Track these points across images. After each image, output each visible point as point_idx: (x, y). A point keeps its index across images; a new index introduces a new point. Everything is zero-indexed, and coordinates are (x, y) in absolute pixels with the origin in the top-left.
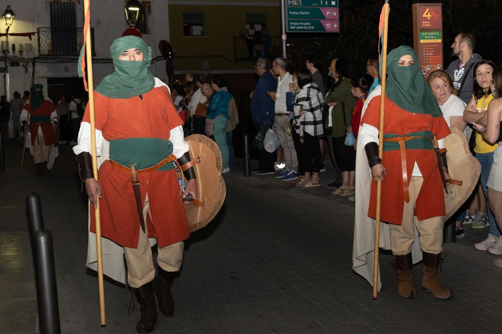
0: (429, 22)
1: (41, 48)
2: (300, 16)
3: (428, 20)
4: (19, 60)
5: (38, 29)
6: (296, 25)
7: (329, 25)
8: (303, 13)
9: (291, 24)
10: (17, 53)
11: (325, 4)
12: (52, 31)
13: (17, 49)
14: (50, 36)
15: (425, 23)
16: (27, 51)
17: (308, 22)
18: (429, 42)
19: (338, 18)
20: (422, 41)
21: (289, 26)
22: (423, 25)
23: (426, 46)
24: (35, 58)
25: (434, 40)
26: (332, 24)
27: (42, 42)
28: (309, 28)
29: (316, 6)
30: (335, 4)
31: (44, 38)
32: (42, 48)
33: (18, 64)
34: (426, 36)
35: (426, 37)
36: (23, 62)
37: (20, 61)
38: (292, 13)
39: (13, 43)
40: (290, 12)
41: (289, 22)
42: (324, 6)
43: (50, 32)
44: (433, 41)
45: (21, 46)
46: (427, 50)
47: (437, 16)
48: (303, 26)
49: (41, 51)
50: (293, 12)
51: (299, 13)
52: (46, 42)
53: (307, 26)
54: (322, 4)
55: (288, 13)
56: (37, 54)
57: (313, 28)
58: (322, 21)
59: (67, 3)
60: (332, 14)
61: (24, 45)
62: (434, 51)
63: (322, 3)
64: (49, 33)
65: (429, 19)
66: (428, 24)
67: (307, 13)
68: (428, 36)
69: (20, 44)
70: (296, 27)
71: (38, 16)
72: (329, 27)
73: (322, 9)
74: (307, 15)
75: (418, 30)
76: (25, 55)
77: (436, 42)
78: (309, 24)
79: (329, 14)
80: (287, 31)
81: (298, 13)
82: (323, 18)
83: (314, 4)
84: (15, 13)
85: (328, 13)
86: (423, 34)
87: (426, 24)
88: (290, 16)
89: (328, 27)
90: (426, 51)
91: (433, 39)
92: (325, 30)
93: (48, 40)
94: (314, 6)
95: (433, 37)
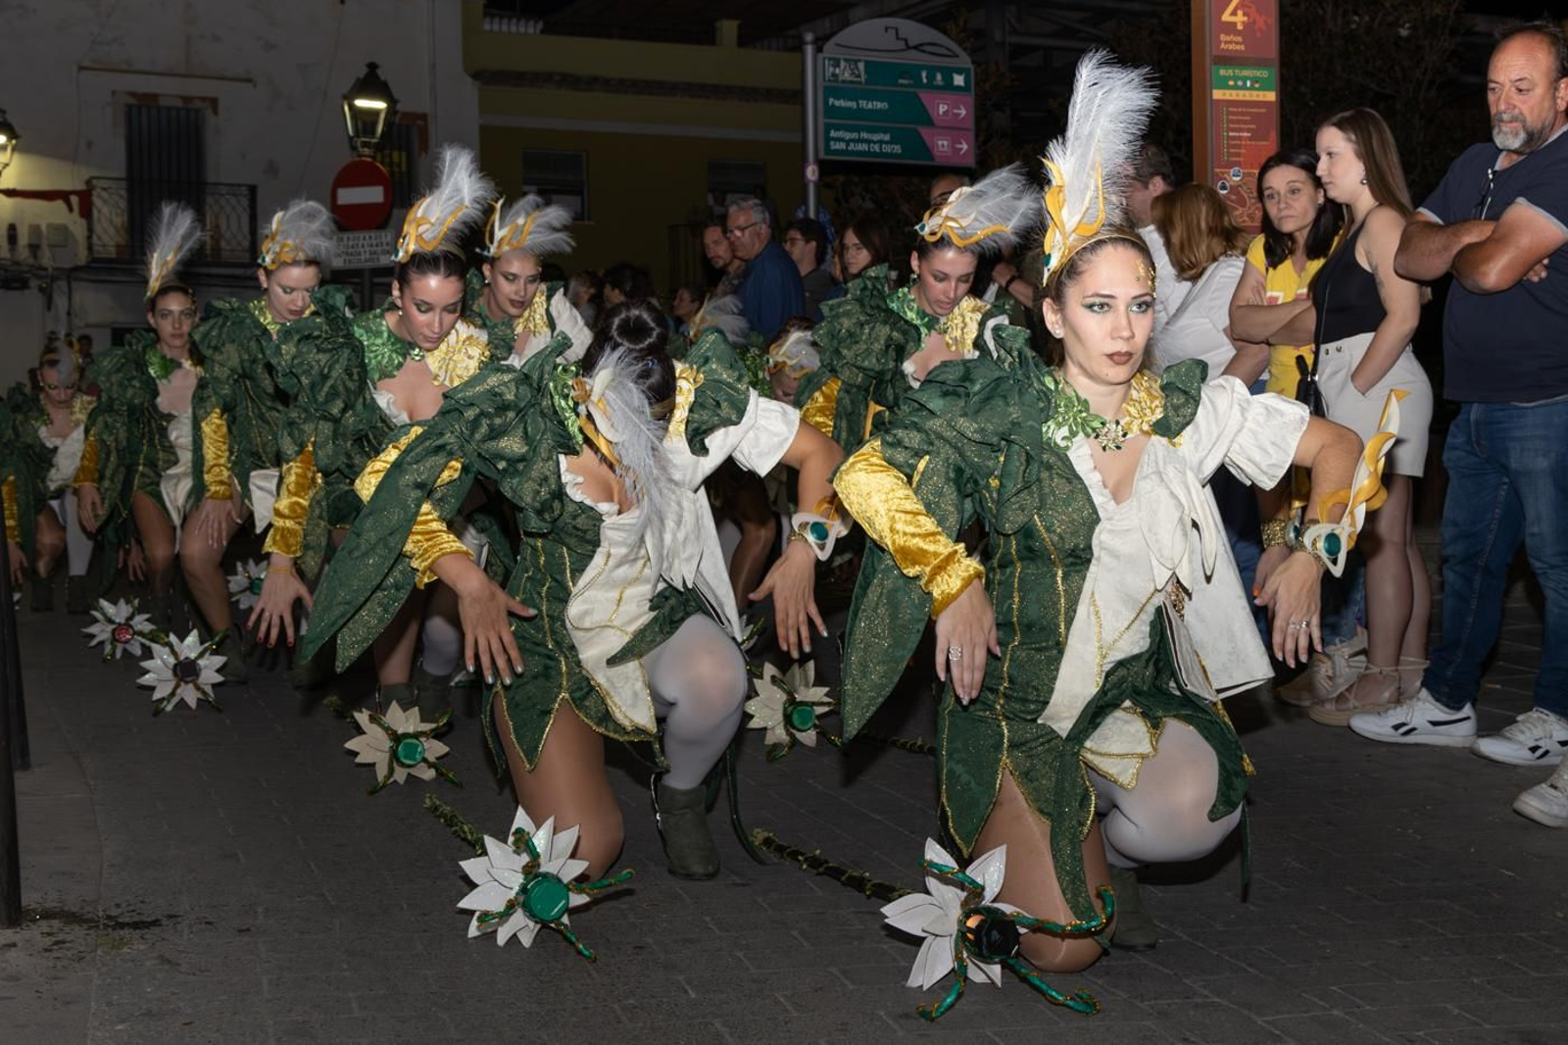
0: (1240, 39)
1: (95, 238)
2: (861, 113)
3: (1238, 33)
4: (27, 272)
5: (88, 182)
6: (847, 138)
7: (946, 143)
8: (870, 106)
9: (833, 134)
10: (23, 253)
11: (935, 83)
12: (130, 190)
13: (23, 239)
14: (123, 204)
15: (1228, 38)
16: (51, 246)
17: (885, 133)
18: (1241, 98)
19: (971, 124)
20: (1218, 94)
21: (828, 139)
22: (1223, 46)
23: (1231, 109)
24: (76, 269)
25: (1255, 93)
26: (955, 141)
27: (99, 219)
28: (887, 149)
29: (909, 86)
30: (962, 84)
31: (105, 210)
32: (99, 238)
33: (24, 285)
34: (1229, 78)
35: (1231, 83)
36: (40, 277)
37: (28, 275)
38: (837, 103)
39: (11, 221)
40: (831, 100)
41: (828, 128)
42: (931, 86)
43: (123, 193)
44: (1251, 96)
45: (35, 230)
46: (1233, 122)
47: (1265, 22)
48: (868, 142)
49: (95, 248)
50: (839, 99)
51: (858, 104)
52: (111, 221)
53: (880, 144)
54: (925, 81)
55: (826, 102)
56: (82, 257)
57: (897, 149)
58: (924, 131)
59: (178, 109)
60: (956, 111)
61: (44, 228)
62: (1254, 126)
63: (927, 78)
64: (121, 197)
65: (1240, 27)
66: (1237, 43)
67: (879, 105)
68: (1235, 78)
69: (31, 226)
70: (848, 145)
71: (89, 145)
72: (945, 149)
73: (924, 96)
74: (880, 110)
75: (1208, 60)
76: (46, 259)
77: (1261, 98)
78: (887, 137)
79: (944, 113)
80: (822, 156)
81: (852, 105)
82: (929, 122)
83: (901, 81)
84: (18, 130)
85: (942, 109)
86: (1222, 72)
87: (1230, 44)
88: (831, 111)
89: (941, 149)
90: (1231, 126)
91: (1252, 88)
92: (933, 159)
93: (117, 214)
94: (902, 85)
95: (1252, 85)
